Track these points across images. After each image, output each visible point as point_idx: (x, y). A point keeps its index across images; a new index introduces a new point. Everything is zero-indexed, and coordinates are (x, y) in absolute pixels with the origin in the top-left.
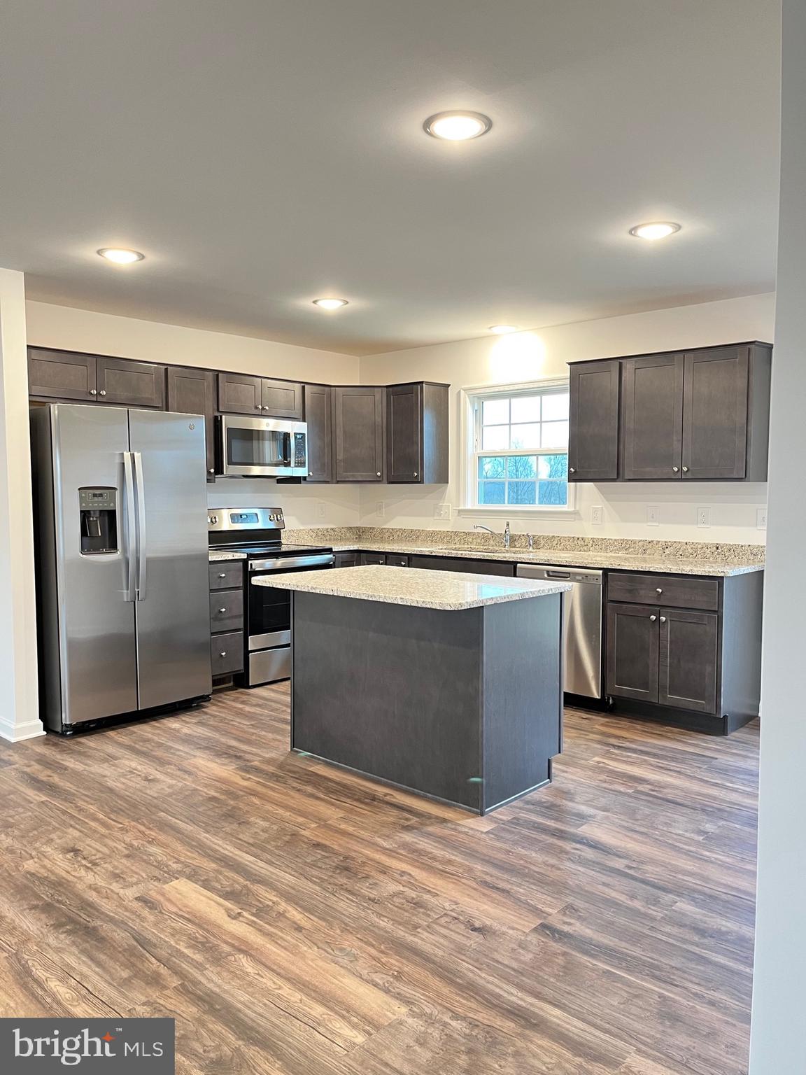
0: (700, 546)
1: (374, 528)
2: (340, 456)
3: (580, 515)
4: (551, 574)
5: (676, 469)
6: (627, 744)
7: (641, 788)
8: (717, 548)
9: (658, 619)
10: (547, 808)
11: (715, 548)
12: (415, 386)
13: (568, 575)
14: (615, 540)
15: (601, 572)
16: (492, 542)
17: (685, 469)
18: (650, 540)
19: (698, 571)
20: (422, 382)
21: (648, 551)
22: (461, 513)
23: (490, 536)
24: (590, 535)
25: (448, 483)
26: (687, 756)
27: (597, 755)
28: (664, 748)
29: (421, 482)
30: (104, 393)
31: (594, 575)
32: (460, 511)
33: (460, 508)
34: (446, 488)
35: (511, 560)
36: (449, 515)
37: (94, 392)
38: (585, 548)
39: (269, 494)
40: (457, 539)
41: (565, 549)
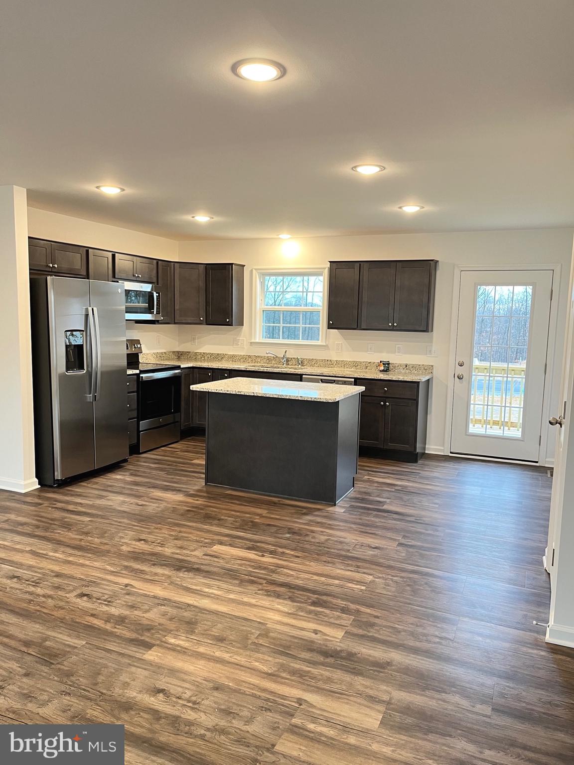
0: (397, 365)
1: (189, 352)
2: (177, 307)
3: (328, 347)
4: (323, 381)
5: (390, 324)
6: (374, 470)
7: (396, 488)
8: (406, 366)
9: (385, 404)
10: (361, 500)
11: (405, 366)
12: (228, 266)
13: (333, 382)
14: (350, 361)
15: (353, 380)
16: (273, 362)
17: (395, 324)
18: (370, 361)
19: (407, 379)
20: (233, 264)
21: (368, 368)
22: (253, 344)
23: (272, 359)
24: (335, 358)
25: (243, 325)
26: (406, 473)
27: (366, 475)
28: (393, 470)
29: (231, 325)
30: (56, 266)
31: (349, 381)
32: (251, 343)
33: (252, 341)
34: (242, 329)
35: (299, 373)
36: (244, 345)
37: (51, 265)
38: (332, 366)
39: (132, 331)
40: (250, 360)
41: (320, 366)
